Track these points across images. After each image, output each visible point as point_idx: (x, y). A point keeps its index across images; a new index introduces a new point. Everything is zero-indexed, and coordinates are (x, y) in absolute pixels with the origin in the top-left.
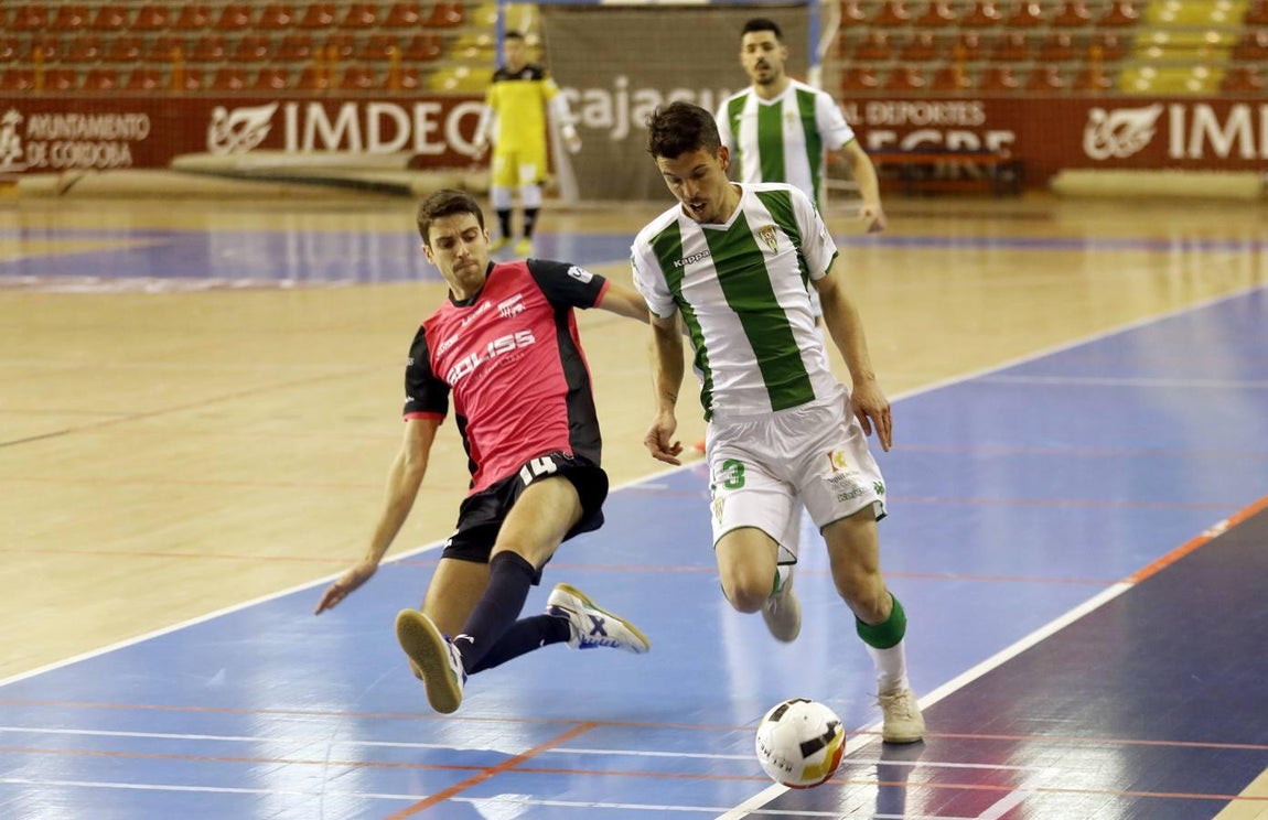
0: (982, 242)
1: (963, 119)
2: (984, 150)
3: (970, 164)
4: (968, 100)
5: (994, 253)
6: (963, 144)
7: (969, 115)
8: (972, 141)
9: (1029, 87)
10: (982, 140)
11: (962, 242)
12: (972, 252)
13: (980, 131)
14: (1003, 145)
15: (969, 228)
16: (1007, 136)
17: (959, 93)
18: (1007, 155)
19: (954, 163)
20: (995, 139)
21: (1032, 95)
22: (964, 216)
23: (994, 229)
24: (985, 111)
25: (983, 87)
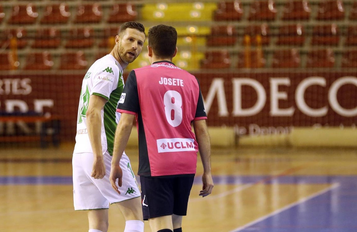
0: (32, 180)
1: (15, 91)
2: (31, 112)
3: (21, 123)
4: (21, 77)
5: (40, 187)
6: (16, 108)
7: (20, 88)
8: (23, 107)
9: (62, 68)
10: (31, 106)
11: (16, 180)
12: (24, 187)
13: (29, 100)
14: (45, 109)
15: (22, 170)
16: (49, 103)
17: (13, 72)
18: (48, 116)
19: (10, 123)
20: (39, 105)
21: (65, 72)
22: (17, 161)
23: (39, 170)
24: (31, 84)
25: (27, 68)
